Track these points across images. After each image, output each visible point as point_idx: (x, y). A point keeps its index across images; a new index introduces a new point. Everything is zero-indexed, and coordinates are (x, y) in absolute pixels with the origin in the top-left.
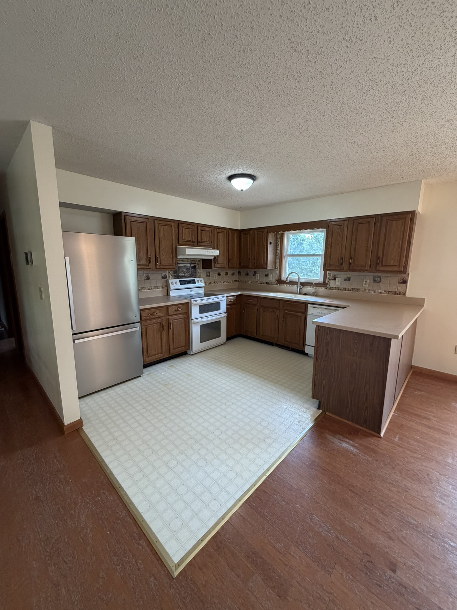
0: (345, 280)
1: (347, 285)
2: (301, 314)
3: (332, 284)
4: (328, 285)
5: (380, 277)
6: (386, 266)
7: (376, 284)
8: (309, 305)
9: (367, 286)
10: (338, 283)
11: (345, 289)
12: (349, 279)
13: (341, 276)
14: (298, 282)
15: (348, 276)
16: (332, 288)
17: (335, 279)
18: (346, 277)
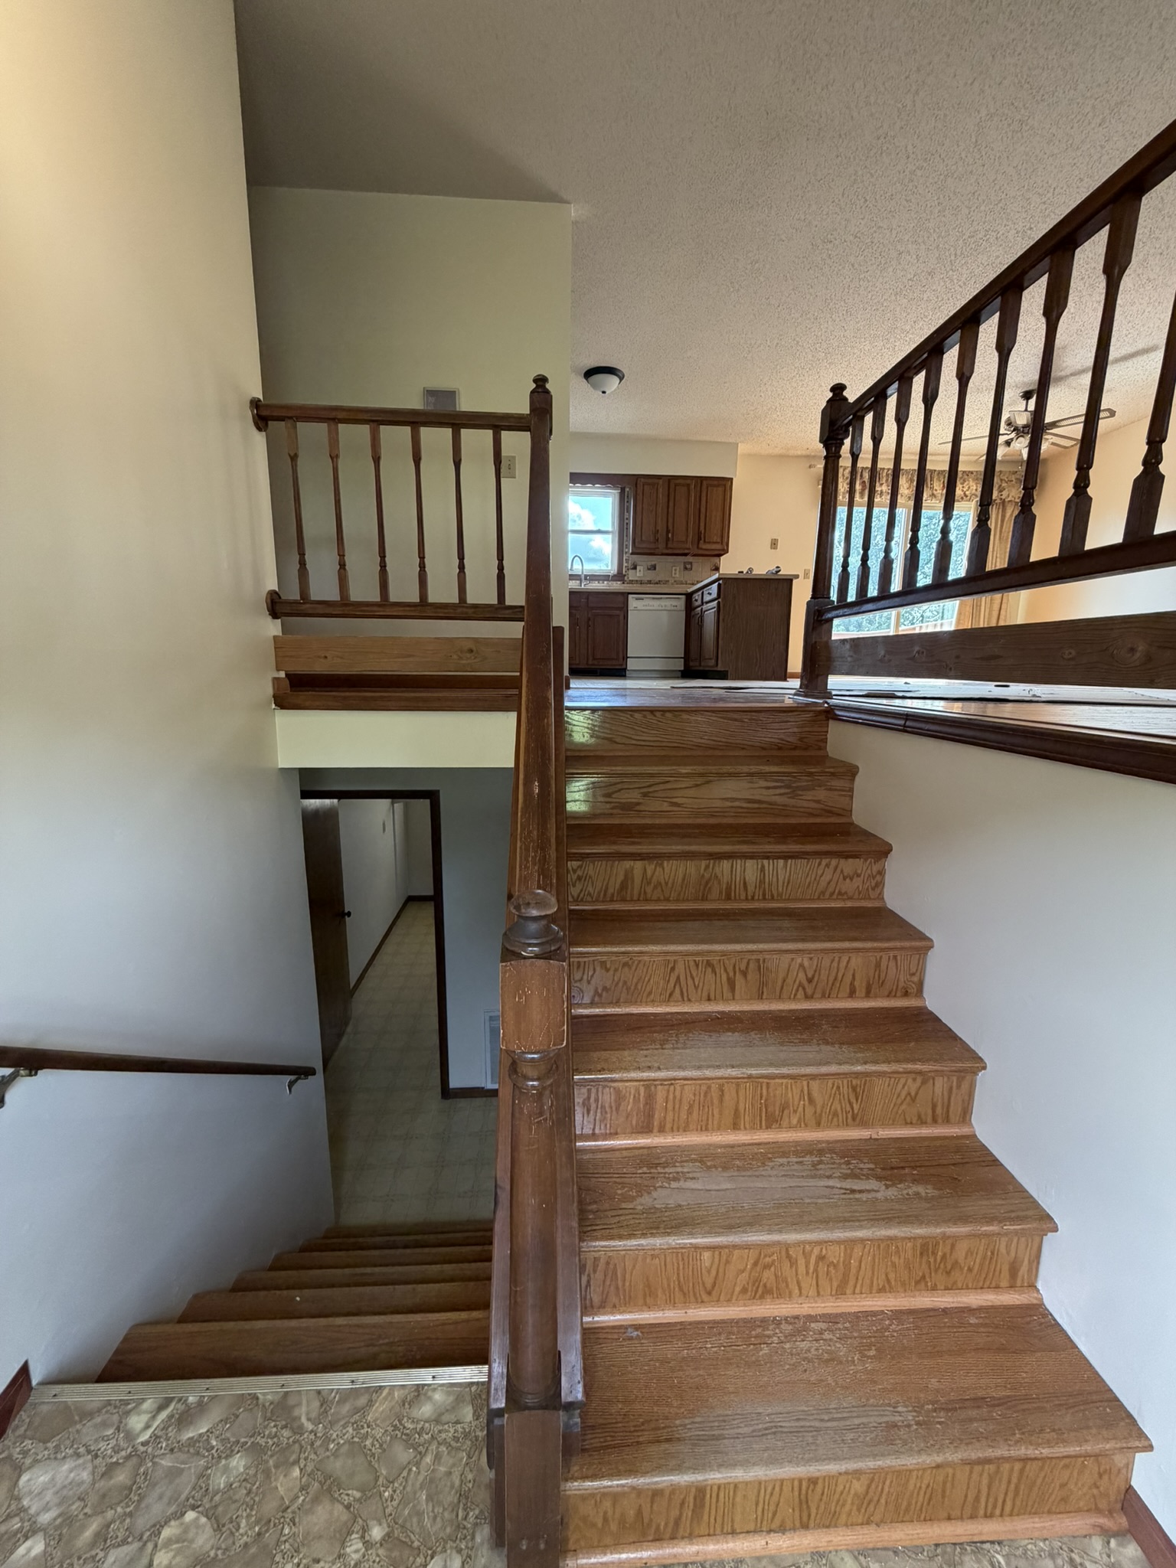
0: (649, 569)
1: (651, 575)
2: (618, 612)
3: (632, 575)
4: (626, 578)
5: (691, 563)
6: (709, 543)
7: (687, 572)
8: (630, 596)
9: (677, 575)
10: (640, 573)
11: (650, 582)
12: (654, 567)
13: (644, 561)
14: (579, 576)
15: (653, 563)
16: (631, 582)
17: (635, 568)
18: (649, 564)
